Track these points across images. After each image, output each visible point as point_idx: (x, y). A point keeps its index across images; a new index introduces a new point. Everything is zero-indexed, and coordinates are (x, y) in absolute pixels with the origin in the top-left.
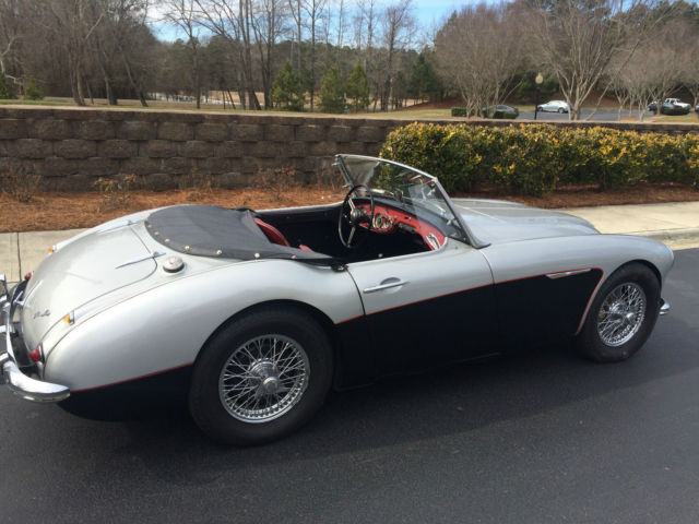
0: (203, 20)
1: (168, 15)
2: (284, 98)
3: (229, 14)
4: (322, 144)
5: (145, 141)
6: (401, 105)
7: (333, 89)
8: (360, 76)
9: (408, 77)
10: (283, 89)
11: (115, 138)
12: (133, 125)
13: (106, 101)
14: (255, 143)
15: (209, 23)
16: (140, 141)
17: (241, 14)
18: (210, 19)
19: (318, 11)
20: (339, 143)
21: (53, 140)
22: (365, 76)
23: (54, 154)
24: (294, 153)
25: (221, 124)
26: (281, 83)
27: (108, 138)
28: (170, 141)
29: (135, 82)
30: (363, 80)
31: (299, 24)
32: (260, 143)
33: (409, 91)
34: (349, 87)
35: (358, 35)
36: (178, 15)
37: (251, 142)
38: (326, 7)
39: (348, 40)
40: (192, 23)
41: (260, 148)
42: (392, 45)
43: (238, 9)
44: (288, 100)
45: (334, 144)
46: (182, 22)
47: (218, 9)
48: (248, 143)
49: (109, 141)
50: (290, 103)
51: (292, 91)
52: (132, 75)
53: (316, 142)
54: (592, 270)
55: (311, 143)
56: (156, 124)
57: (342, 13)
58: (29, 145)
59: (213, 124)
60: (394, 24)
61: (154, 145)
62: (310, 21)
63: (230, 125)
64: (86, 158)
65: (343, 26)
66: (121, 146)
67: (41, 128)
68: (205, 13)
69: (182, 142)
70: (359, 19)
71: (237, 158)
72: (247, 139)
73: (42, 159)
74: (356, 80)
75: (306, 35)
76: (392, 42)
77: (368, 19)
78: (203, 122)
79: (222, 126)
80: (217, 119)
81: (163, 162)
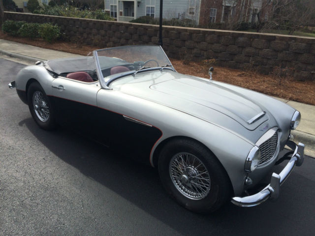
5: (245, 47)
11: (234, 45)
12: (241, 39)
16: (243, 47)
21: (212, 44)
23: (211, 49)
25: (284, 42)
28: (256, 48)
32: (305, 54)
41: (304, 57)
48: (297, 54)
49: (230, 46)
54: (153, 127)
56: (252, 40)
58: (204, 45)
59: (280, 42)
61: (248, 50)
63: (289, 42)
64: (221, 52)
66: (234, 49)
69: (261, 49)
71: (289, 61)
73: (206, 51)
78: (274, 40)
79: (285, 43)
80: (282, 39)
81: (251, 58)
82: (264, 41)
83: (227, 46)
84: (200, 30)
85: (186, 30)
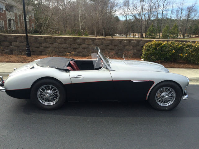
0: (130, 14)
1: (121, 13)
2: (150, 35)
3: (138, 12)
4: (128, 46)
6: (191, 37)
7: (166, 32)
8: (175, 28)
9: (193, 28)
10: (150, 32)
11: (75, 43)
12: (78, 41)
13: (103, 36)
14: (109, 45)
15: (132, 15)
16: (80, 45)
17: (141, 12)
18: (132, 14)
19: (164, 9)
20: (133, 46)
21: (61, 44)
22: (177, 28)
23: (61, 47)
24: (119, 48)
26: (150, 30)
27: (73, 43)
28: (87, 45)
29: (110, 31)
30: (176, 29)
31: (158, 13)
32: (110, 46)
33: (193, 32)
34: (172, 31)
35: (177, 15)
36: (123, 13)
37: (108, 45)
38: (167, 8)
39: (174, 17)
40: (127, 15)
41: (110, 47)
42: (188, 18)
43: (140, 10)
44: (152, 35)
45: (132, 46)
46: (124, 15)
47: (134, 11)
48: (107, 45)
49: (73, 44)
50: (152, 36)
51: (153, 33)
52: (110, 29)
53: (126, 46)
54: (150, 81)
55: (125, 46)
56: (84, 41)
57: (172, 9)
58: (56, 45)
59: (98, 41)
60: (189, 12)
61: (83, 46)
62: (162, 12)
64: (68, 48)
65: (172, 13)
66: (76, 46)
67: (59, 41)
68: (131, 12)
69: (90, 45)
70: (178, 11)
71: (104, 49)
72: (107, 44)
74: (174, 29)
75: (160, 17)
76: (188, 17)
77: (181, 11)
78: (95, 40)
79: (101, 41)
80: (99, 39)
81: (85, 50)
82: (91, 41)
83: (71, 44)
84: (51, 37)
85: (41, 37)
